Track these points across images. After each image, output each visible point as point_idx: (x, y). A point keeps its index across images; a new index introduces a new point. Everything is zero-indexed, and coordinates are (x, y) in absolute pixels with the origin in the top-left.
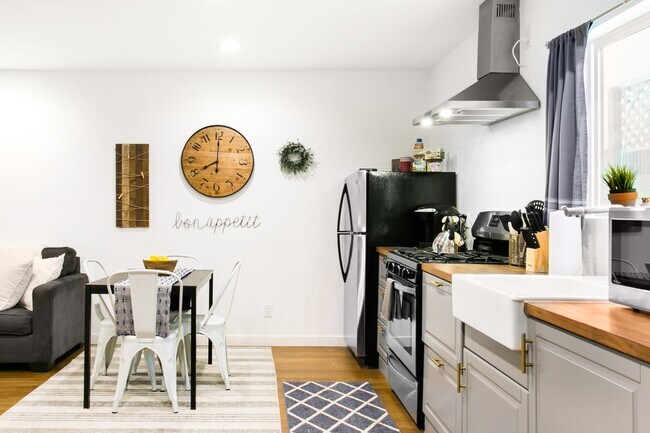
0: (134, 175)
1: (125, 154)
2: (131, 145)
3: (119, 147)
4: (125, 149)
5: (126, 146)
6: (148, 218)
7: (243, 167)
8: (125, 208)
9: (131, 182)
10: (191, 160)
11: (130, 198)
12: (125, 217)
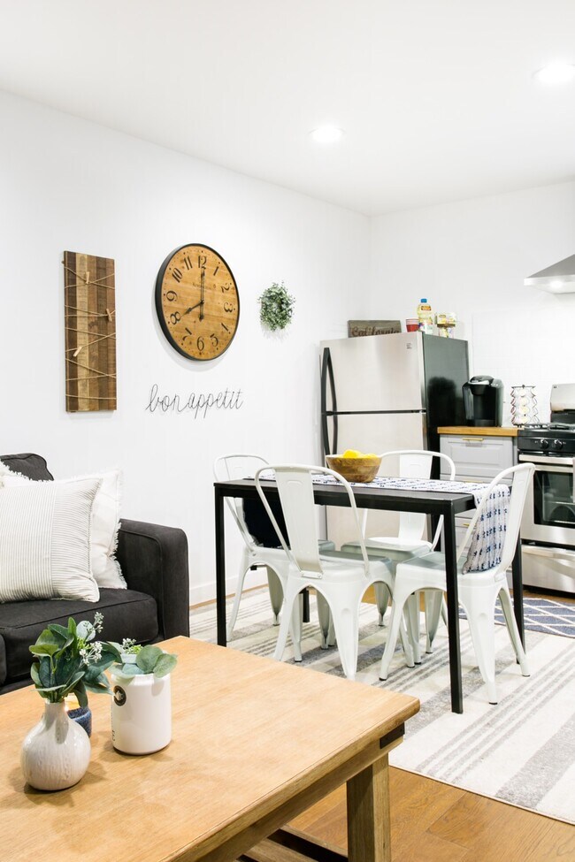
0: (95, 315)
1: (83, 271)
2: (90, 257)
3: (70, 259)
4: (82, 264)
5: (82, 258)
6: (115, 395)
7: (228, 315)
8: (82, 374)
9: (91, 326)
10: (171, 296)
11: (91, 357)
12: (83, 393)
